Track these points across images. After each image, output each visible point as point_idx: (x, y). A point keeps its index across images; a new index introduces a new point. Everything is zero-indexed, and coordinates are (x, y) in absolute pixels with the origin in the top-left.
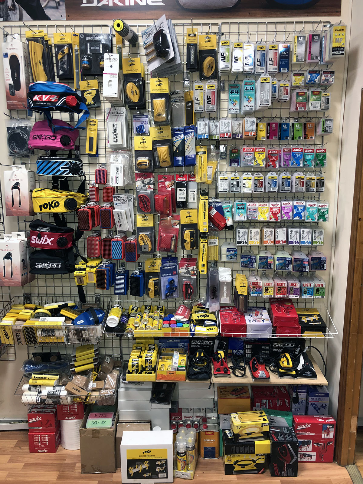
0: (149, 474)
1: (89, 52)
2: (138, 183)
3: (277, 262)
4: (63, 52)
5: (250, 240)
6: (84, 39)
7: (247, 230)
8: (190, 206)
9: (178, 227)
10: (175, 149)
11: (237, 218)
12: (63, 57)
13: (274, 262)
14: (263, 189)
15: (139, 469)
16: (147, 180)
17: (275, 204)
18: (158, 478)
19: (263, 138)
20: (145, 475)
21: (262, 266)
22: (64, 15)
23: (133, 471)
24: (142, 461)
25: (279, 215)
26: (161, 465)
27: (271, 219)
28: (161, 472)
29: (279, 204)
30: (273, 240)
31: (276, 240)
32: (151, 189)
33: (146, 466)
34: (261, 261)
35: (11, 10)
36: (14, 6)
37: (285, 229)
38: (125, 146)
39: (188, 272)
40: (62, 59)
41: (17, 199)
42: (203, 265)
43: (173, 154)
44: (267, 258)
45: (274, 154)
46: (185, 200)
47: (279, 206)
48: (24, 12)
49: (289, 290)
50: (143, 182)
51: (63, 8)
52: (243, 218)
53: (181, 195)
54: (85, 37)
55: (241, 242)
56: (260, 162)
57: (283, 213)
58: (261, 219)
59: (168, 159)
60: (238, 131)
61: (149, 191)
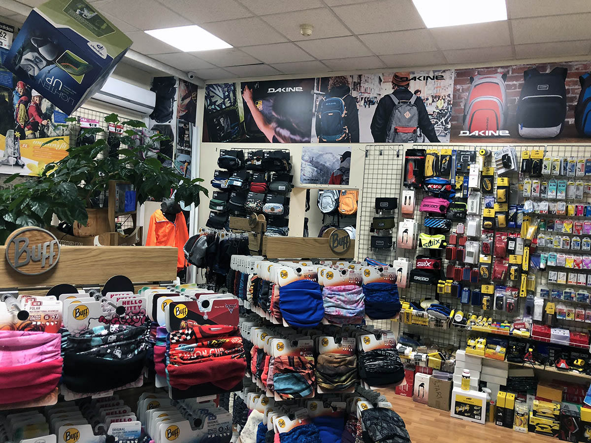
0: (469, 414)
1: (461, 160)
2: (483, 236)
3: (577, 296)
4: (446, 160)
5: (558, 279)
6: (459, 154)
7: (556, 273)
8: (517, 253)
9: (507, 265)
10: (510, 217)
11: (549, 264)
12: (446, 162)
13: (575, 296)
14: (569, 247)
15: (462, 409)
16: (489, 235)
17: (578, 257)
18: (474, 418)
19: (572, 215)
20: (466, 414)
21: (567, 298)
22: (449, 140)
23: (458, 409)
24: (465, 404)
25: (581, 265)
26: (477, 410)
27: (575, 267)
28: (477, 415)
29: (581, 257)
30: (576, 281)
31: (578, 281)
32: (491, 239)
33: (467, 408)
34: (566, 295)
35: (418, 137)
36: (420, 135)
37: (585, 275)
38: (478, 214)
39: (512, 295)
40: (444, 163)
41: (405, 238)
42: (523, 291)
43: (507, 220)
44: (571, 293)
45: (579, 225)
46: (513, 249)
47: (581, 259)
48: (426, 138)
49: (586, 317)
50: (486, 235)
51: (448, 136)
52: (553, 264)
53: (511, 245)
54: (460, 152)
55: (551, 280)
56: (568, 230)
57: (584, 264)
58: (567, 266)
59: (505, 223)
60: (553, 209)
61: (490, 241)
